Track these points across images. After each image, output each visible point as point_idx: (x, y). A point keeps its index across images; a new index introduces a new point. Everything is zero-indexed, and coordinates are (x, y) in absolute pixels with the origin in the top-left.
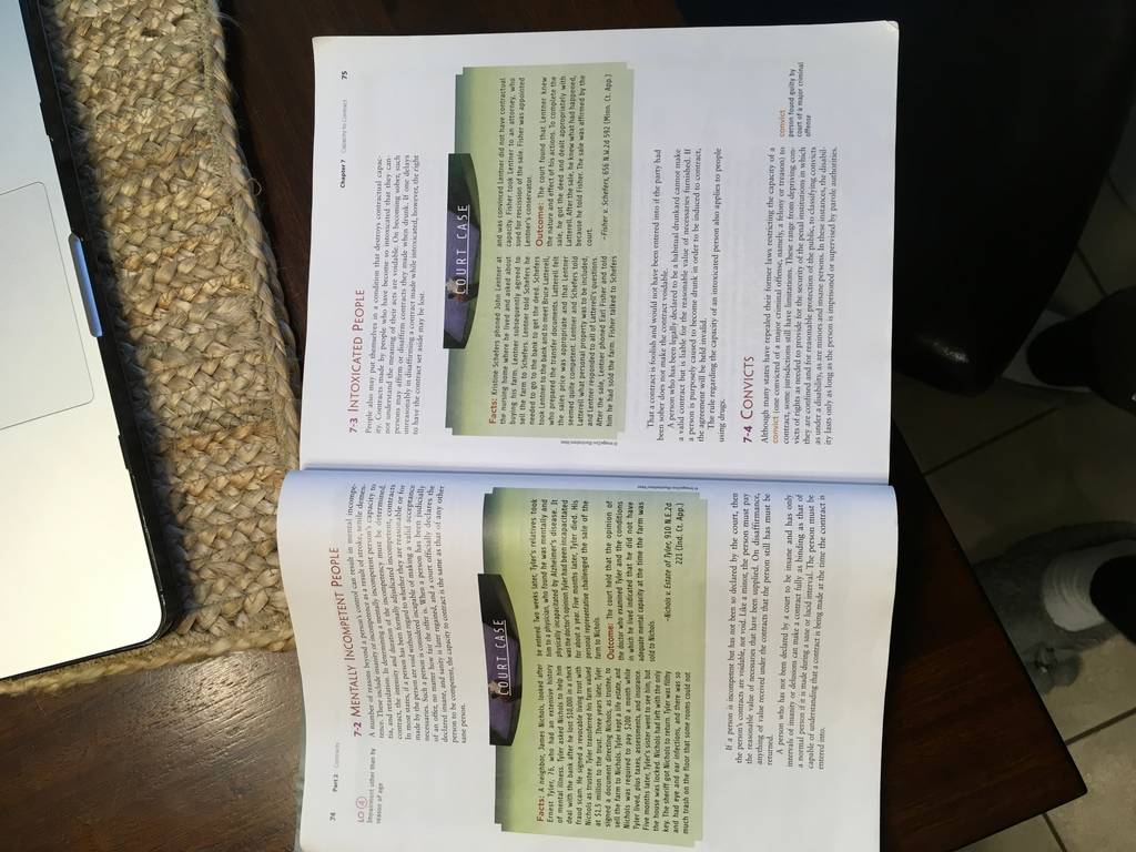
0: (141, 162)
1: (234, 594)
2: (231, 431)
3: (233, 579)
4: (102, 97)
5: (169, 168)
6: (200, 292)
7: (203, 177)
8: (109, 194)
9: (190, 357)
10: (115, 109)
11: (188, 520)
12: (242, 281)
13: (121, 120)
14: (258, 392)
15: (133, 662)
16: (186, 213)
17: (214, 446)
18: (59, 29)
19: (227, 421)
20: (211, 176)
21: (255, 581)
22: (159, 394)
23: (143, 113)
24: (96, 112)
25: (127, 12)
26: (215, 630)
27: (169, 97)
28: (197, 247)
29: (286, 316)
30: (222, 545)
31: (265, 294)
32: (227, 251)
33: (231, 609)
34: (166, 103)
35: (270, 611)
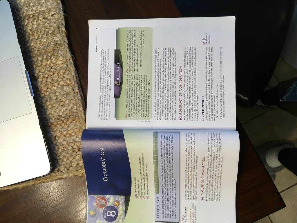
0: (43, 51)
1: (69, 162)
2: (68, 120)
3: (68, 158)
4: (33, 35)
5: (51, 53)
6: (59, 84)
7: (60, 55)
8: (35, 60)
9: (57, 101)
10: (36, 38)
11: (56, 143)
12: (70, 82)
13: (38, 41)
14: (74, 110)
15: (42, 180)
16: (55, 64)
17: (63, 124)
18: (21, 17)
19: (67, 117)
20: (62, 55)
21: (74, 158)
22: (48, 111)
23: (44, 39)
24: (31, 38)
25: (39, 13)
26: (64, 171)
27: (50, 35)
28: (58, 73)
29: (81, 90)
30: (65, 149)
31: (76, 85)
32: (66, 74)
33: (68, 166)
34: (50, 36)
35: (78, 166)
